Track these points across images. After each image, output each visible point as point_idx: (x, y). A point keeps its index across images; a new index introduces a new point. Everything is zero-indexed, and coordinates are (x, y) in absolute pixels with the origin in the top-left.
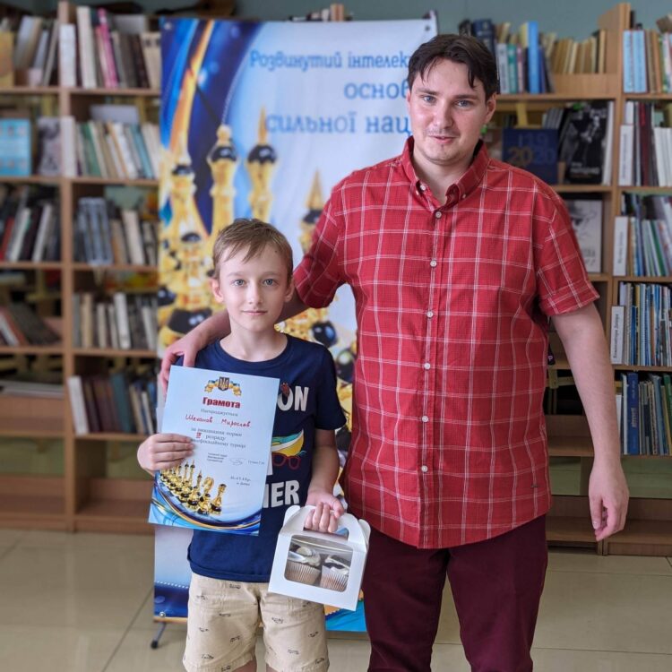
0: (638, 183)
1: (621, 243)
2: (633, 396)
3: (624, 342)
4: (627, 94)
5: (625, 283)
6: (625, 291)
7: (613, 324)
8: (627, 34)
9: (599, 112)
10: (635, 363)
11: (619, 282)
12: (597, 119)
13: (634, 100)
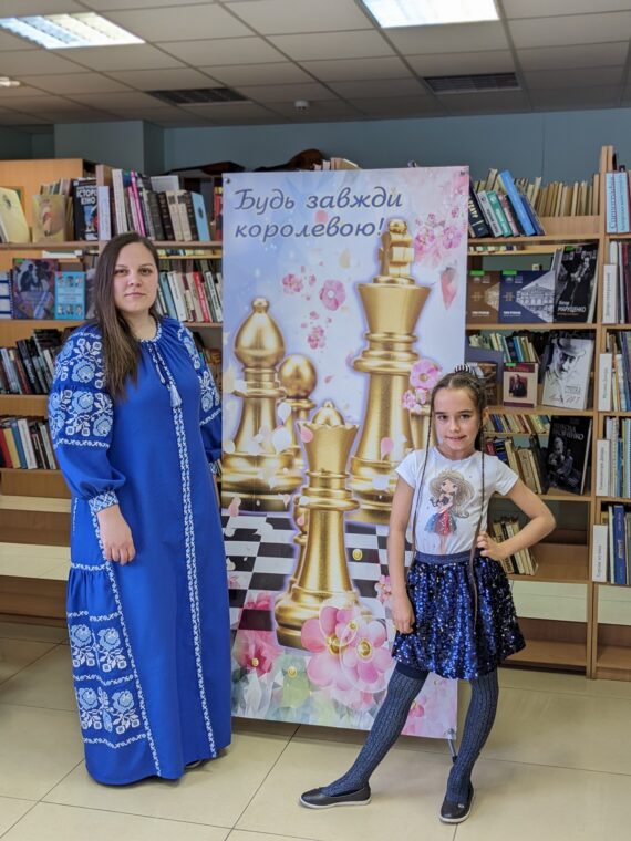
0: (622, 321)
1: (606, 379)
2: (620, 528)
3: (611, 475)
4: (610, 234)
5: (611, 417)
6: (612, 426)
7: (599, 457)
8: (609, 176)
9: (589, 253)
10: (621, 495)
11: (605, 417)
12: (587, 259)
13: (617, 240)
